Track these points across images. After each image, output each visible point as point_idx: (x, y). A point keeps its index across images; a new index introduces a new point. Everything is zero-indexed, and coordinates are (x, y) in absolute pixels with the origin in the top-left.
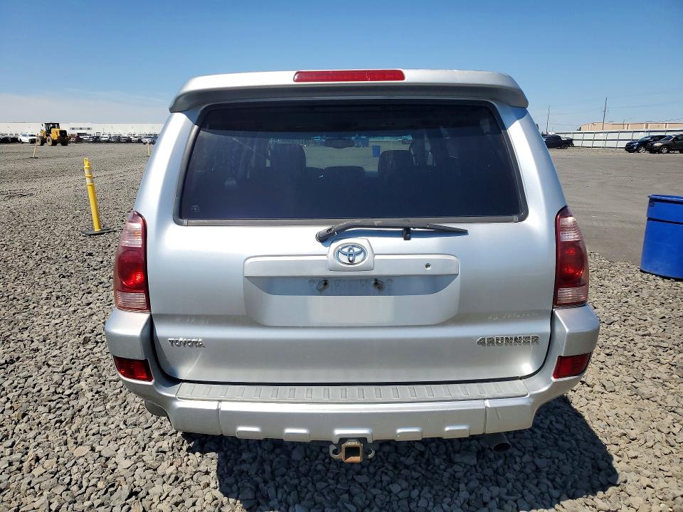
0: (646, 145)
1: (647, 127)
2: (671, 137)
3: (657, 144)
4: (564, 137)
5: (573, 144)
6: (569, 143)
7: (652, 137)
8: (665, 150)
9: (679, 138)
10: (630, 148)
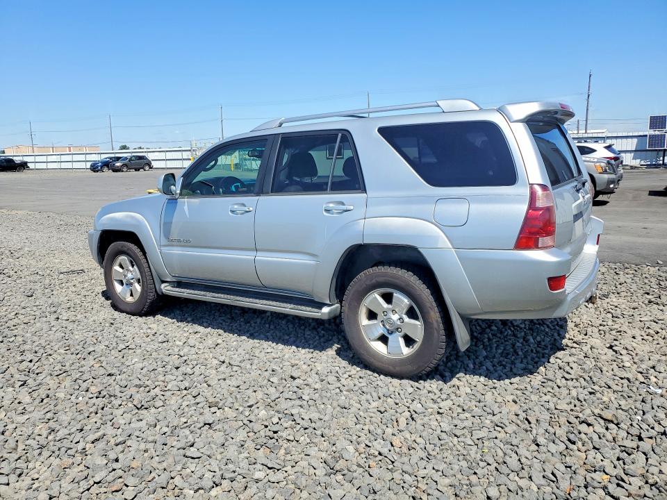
0: (107, 164)
1: (70, 151)
2: (126, 158)
3: (118, 164)
4: (17, 160)
5: (28, 167)
6: (23, 166)
7: (111, 158)
8: (125, 169)
9: (133, 158)
10: (94, 168)
